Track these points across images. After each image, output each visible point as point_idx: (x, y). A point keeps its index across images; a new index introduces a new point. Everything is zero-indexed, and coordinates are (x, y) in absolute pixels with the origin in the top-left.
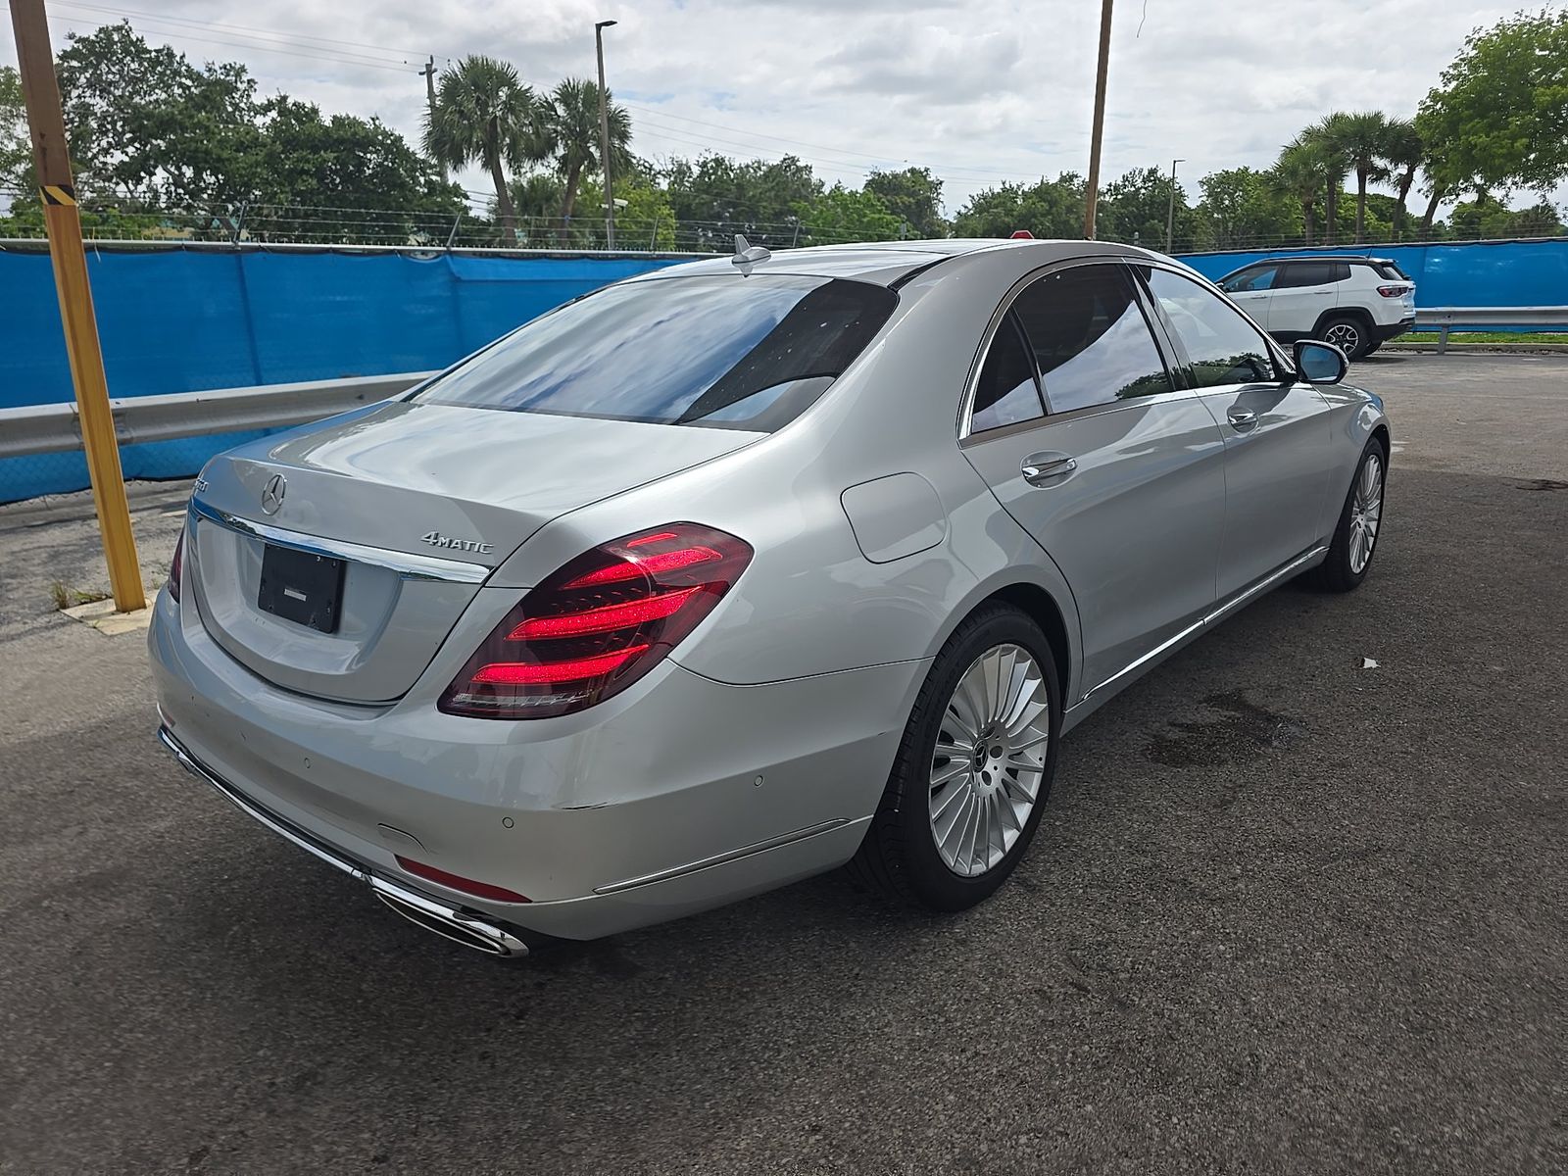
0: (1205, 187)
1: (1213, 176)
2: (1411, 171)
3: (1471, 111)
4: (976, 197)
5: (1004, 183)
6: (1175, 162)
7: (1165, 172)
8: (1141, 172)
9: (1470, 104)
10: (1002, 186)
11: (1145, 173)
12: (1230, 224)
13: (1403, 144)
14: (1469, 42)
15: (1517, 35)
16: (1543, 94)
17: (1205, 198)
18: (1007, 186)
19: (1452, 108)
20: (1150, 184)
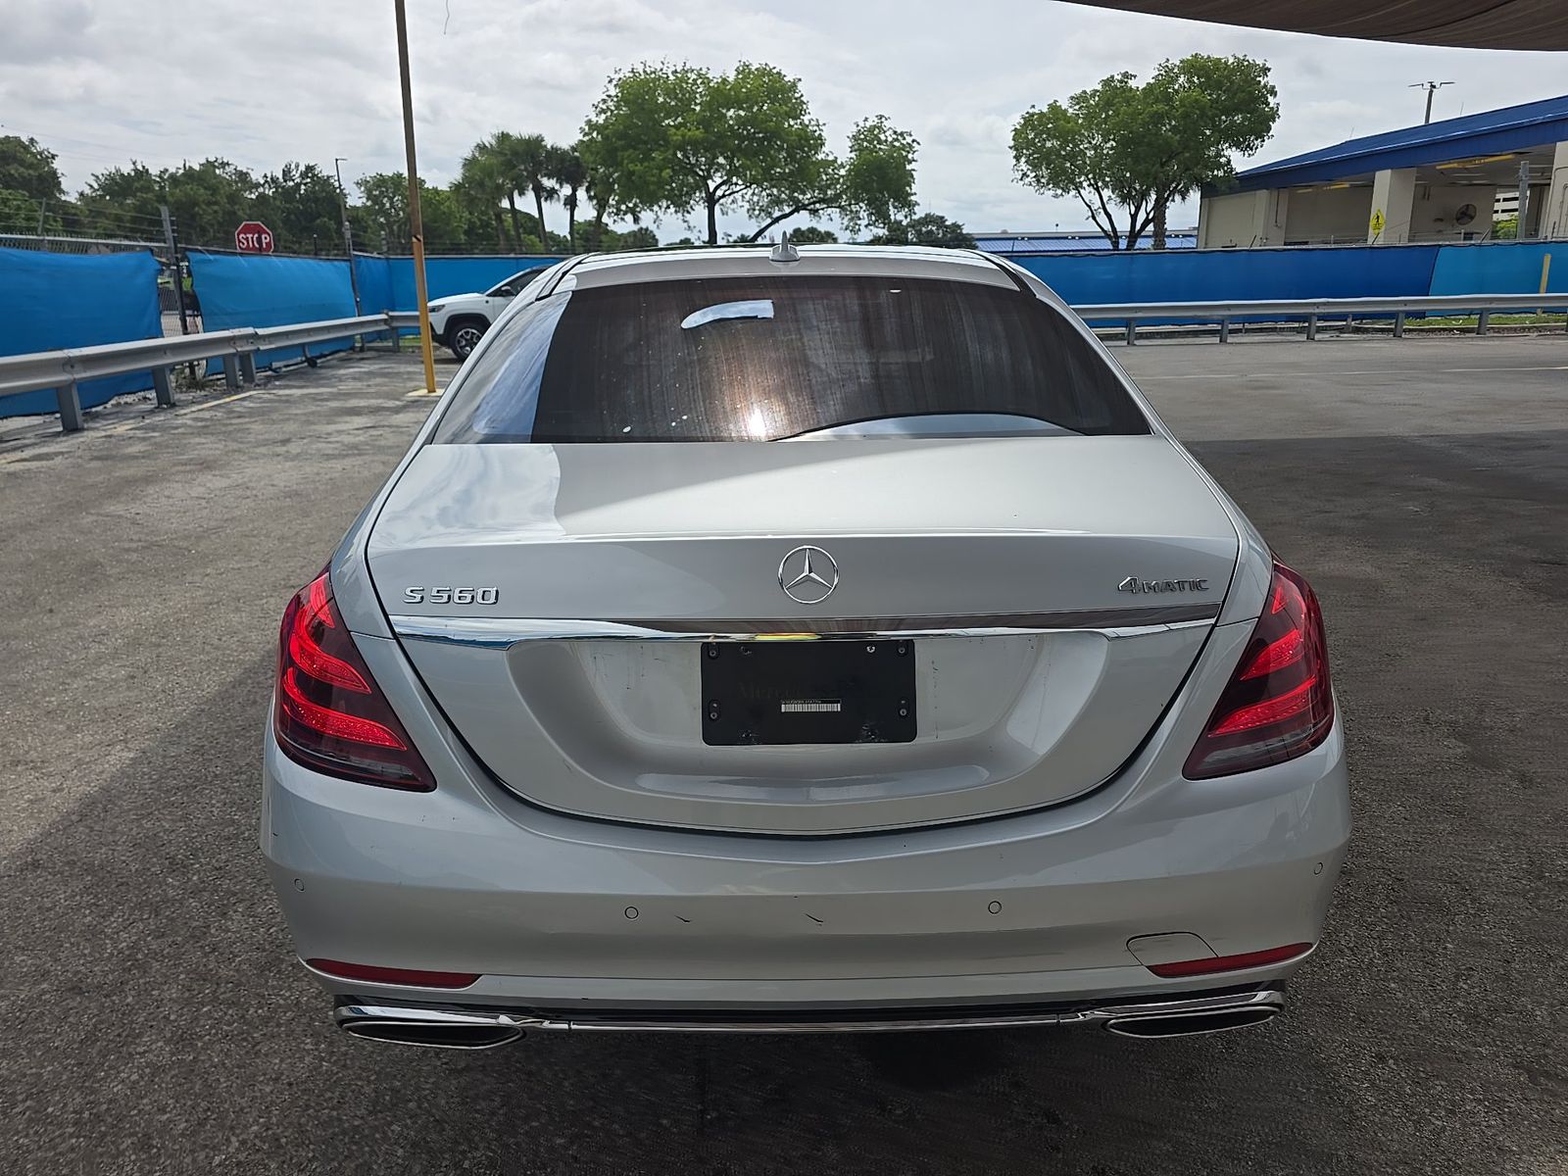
0: (363, 189)
1: (368, 179)
2: (574, 190)
3: (623, 142)
4: (101, 177)
5: (134, 163)
6: (337, 160)
7: (325, 170)
8: (297, 166)
9: (622, 136)
10: (132, 167)
11: (302, 168)
12: (395, 227)
13: (567, 167)
14: (610, 82)
15: (646, 82)
16: (675, 134)
17: (364, 200)
18: (140, 168)
19: (606, 138)
20: (309, 180)
